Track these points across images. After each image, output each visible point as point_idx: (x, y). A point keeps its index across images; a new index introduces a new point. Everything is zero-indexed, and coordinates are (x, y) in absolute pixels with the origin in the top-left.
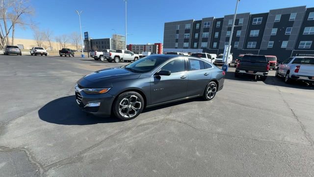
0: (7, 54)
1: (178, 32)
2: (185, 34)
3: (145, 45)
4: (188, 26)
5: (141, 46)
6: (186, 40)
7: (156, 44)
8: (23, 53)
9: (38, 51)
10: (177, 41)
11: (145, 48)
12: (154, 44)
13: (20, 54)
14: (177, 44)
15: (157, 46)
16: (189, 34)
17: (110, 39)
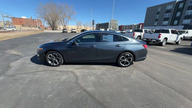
0: (63, 32)
1: (158, 13)
2: (166, 14)
3: (131, 25)
4: (169, 7)
5: (129, 26)
6: (166, 19)
7: (140, 24)
8: (68, 32)
9: (73, 31)
10: (156, 20)
11: (131, 27)
12: (138, 24)
13: (67, 32)
14: (156, 23)
15: (141, 25)
16: (170, 14)
17: (109, 23)
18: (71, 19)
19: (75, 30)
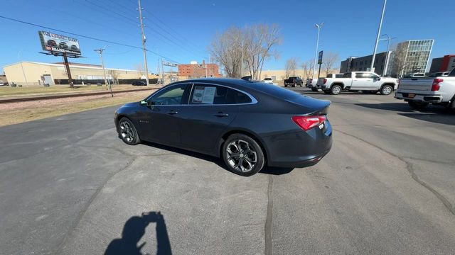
17: (390, 53)
18: (269, 55)
19: (270, 79)
